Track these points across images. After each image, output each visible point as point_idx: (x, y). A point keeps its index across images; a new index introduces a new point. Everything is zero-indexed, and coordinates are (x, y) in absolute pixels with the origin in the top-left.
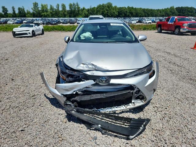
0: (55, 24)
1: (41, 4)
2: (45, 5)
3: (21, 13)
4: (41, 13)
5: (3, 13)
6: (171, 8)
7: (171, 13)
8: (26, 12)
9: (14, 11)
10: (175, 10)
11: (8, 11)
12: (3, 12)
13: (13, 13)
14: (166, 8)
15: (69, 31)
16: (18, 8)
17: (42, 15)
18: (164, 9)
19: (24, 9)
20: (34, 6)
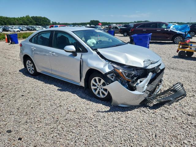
6: (27, 17)
7: (28, 22)
10: (32, 20)
14: (22, 17)
18: (20, 17)
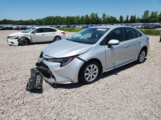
0: (153, 28)
1: (152, 12)
2: (155, 12)
3: (132, 20)
4: (149, 19)
5: (119, 21)
8: (136, 19)
9: (127, 18)
11: (123, 19)
12: (120, 19)
13: (126, 20)
15: (155, 35)
16: (131, 16)
17: (150, 21)
19: (135, 17)
20: (145, 13)
